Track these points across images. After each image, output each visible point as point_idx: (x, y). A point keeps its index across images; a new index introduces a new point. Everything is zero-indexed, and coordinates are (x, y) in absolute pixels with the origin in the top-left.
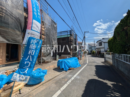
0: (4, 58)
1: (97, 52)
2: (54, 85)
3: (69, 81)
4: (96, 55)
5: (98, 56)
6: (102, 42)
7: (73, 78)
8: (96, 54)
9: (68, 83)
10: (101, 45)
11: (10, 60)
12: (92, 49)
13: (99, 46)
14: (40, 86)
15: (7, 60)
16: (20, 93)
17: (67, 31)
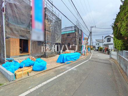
0: (18, 51)
1: (104, 49)
2: (53, 73)
3: (66, 71)
4: (103, 52)
5: (105, 53)
6: (111, 38)
7: (70, 70)
8: (103, 50)
9: (64, 73)
10: (110, 41)
11: (22, 52)
12: (100, 45)
13: (107, 42)
14: (42, 72)
15: (20, 52)
16: (28, 75)
17: (72, 27)
